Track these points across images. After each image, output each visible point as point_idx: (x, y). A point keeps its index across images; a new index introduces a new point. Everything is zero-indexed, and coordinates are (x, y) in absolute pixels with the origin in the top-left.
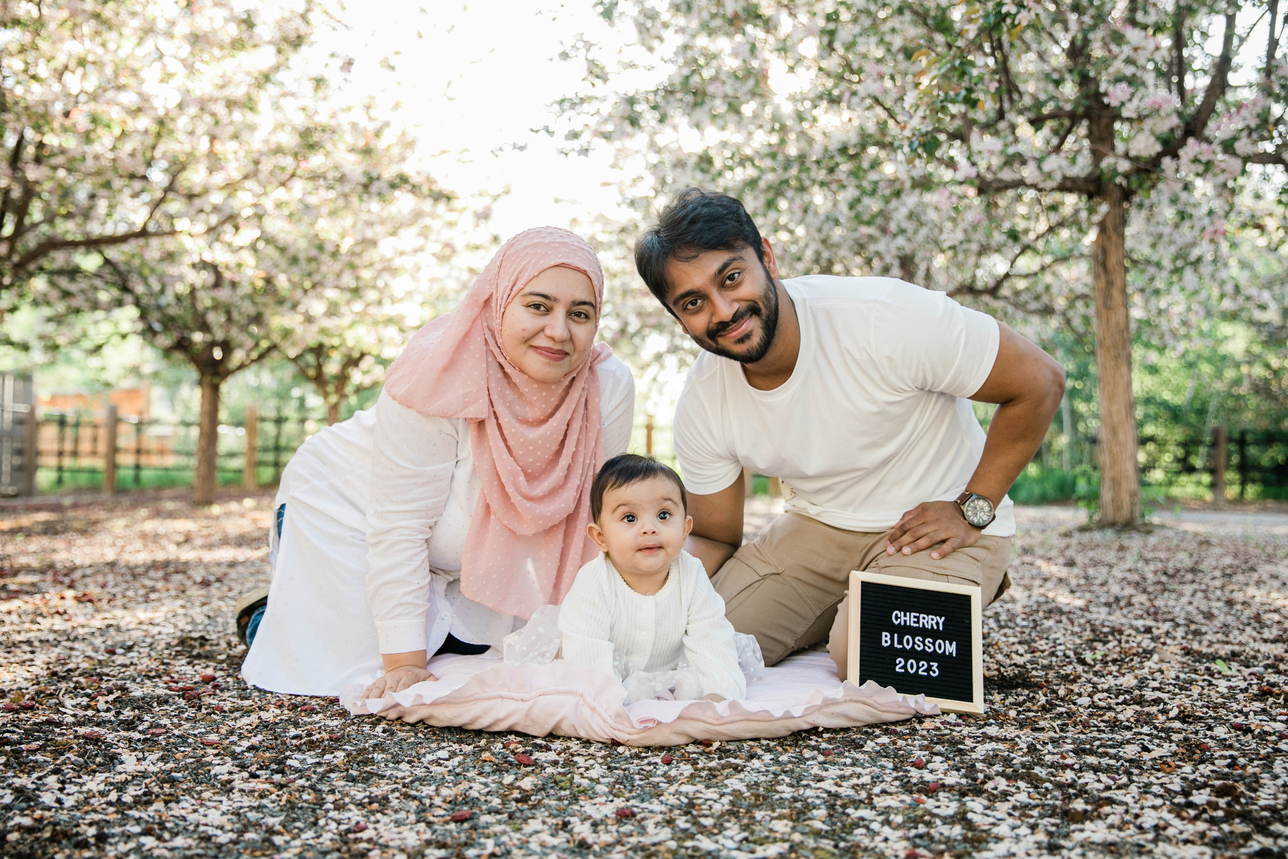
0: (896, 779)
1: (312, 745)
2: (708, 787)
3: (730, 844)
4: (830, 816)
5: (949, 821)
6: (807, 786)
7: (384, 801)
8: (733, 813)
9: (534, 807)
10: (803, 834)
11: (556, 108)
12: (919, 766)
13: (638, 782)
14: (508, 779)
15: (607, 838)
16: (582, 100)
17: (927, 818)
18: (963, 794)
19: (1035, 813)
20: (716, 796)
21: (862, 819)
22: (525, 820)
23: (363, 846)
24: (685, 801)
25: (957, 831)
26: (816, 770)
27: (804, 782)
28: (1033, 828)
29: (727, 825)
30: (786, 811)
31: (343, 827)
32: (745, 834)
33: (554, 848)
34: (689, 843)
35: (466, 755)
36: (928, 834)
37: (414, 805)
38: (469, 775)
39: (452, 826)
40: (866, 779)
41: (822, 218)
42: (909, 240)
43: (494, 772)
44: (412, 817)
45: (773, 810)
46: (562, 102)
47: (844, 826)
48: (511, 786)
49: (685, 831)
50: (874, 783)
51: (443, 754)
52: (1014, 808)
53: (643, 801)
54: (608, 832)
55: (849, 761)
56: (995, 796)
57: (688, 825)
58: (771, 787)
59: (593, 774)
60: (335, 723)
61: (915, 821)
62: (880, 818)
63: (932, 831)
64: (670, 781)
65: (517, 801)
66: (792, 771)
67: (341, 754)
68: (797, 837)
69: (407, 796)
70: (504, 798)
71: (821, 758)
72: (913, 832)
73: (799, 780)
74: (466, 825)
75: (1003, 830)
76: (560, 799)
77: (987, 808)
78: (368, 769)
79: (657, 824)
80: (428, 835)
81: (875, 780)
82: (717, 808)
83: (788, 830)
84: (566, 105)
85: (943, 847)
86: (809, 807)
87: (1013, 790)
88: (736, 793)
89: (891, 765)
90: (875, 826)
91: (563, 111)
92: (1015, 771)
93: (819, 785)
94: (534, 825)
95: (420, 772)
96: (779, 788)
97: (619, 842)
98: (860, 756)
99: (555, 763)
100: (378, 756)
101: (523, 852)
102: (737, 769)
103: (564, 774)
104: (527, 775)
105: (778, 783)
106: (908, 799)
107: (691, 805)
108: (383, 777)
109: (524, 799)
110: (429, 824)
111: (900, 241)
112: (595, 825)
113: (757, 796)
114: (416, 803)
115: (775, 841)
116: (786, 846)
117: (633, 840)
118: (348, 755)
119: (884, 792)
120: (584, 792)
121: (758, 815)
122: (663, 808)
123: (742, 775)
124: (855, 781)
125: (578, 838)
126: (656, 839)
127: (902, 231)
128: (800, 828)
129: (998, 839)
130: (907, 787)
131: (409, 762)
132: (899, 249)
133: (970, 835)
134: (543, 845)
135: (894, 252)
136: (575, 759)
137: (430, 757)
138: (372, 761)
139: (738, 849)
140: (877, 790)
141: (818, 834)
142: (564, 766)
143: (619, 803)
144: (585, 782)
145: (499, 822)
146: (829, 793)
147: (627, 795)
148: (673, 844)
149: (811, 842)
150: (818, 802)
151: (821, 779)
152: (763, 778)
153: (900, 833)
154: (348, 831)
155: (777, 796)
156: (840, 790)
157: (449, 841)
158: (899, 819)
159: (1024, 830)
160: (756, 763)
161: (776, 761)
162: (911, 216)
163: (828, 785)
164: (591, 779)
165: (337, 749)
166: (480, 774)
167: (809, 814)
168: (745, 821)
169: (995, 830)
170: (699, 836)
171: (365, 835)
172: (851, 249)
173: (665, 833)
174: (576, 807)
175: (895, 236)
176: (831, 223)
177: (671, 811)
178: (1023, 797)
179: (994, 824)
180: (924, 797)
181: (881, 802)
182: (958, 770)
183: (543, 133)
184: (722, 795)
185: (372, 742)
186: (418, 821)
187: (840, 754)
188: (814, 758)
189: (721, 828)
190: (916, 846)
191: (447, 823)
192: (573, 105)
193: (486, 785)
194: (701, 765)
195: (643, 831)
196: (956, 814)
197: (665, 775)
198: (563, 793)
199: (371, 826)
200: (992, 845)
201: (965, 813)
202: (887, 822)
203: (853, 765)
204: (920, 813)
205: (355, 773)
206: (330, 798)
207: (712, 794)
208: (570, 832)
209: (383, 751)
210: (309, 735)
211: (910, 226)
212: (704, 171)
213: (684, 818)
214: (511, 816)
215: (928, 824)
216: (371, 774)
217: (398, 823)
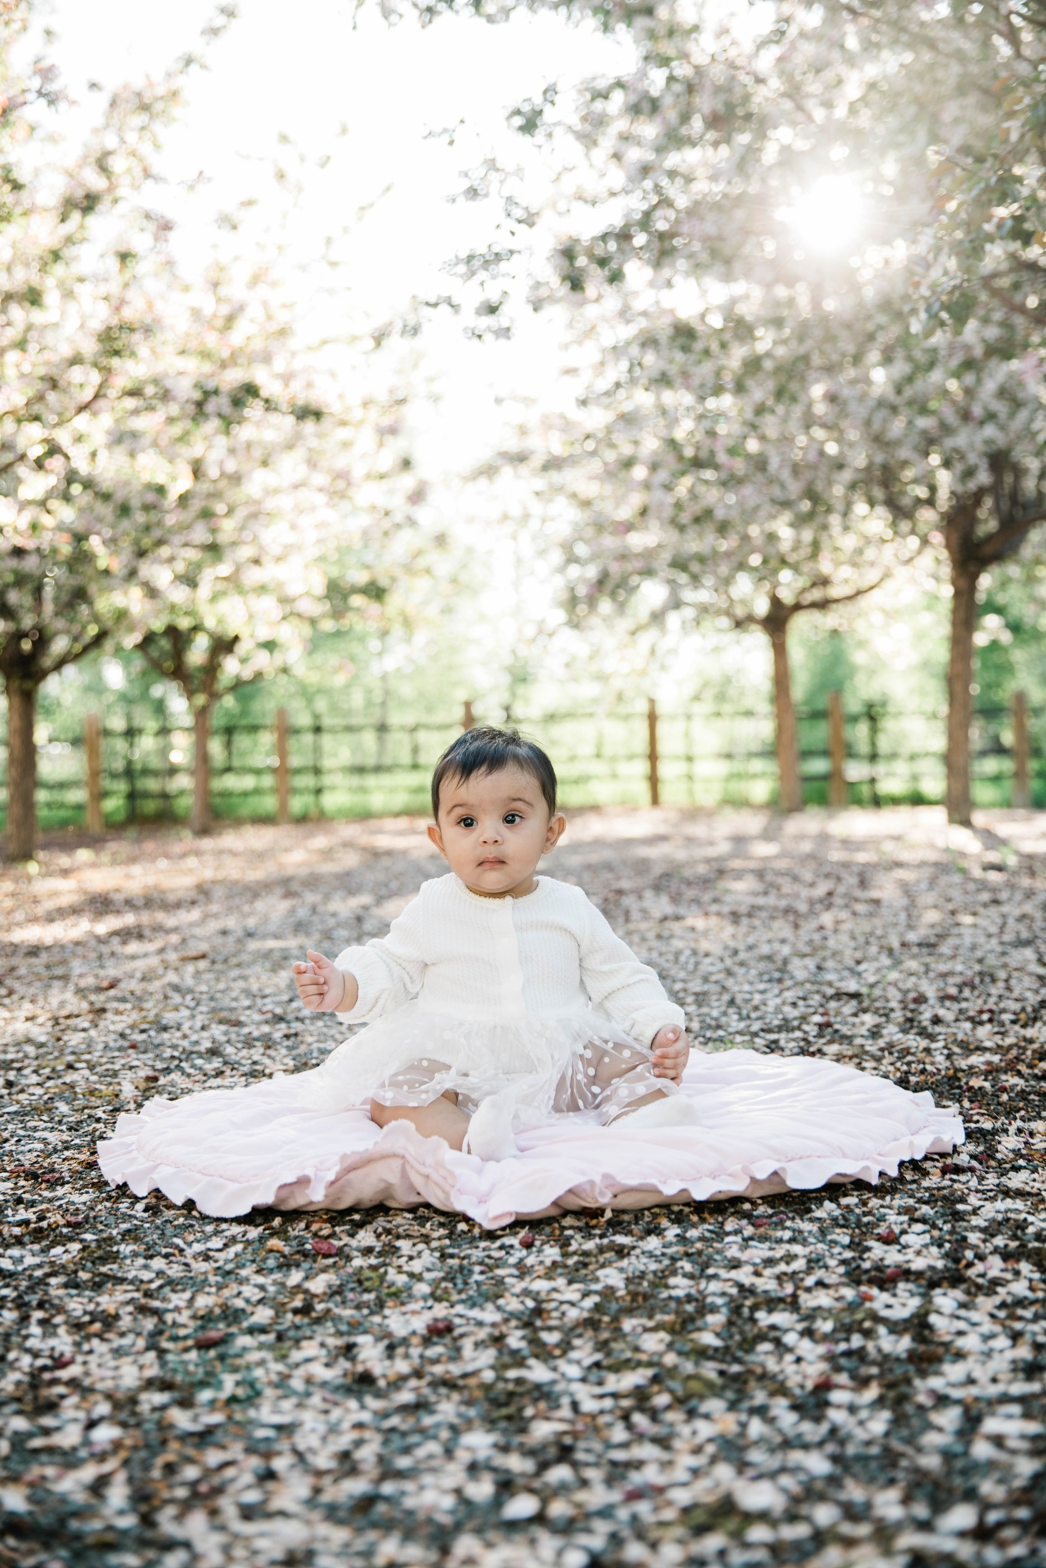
0: (843, 1262)
1: (38, 1235)
2: (570, 1282)
3: (574, 1371)
4: (730, 1323)
5: (896, 1328)
6: (715, 1276)
7: (109, 1321)
8: (591, 1323)
9: (318, 1321)
10: (680, 1353)
11: (462, 269)
12: (889, 1240)
13: (477, 1277)
14: (295, 1277)
15: (402, 1366)
16: (498, 257)
17: (867, 1324)
18: (933, 1284)
19: (1028, 1313)
20: (575, 1296)
21: (773, 1327)
22: (297, 1342)
23: (61, 1390)
24: (530, 1304)
25: (904, 1344)
26: (733, 1252)
27: (711, 1271)
28: (1016, 1337)
29: (577, 1342)
30: (668, 1318)
31: (40, 1362)
32: (598, 1356)
33: (324, 1384)
34: (512, 1374)
35: (248, 1243)
36: (862, 1349)
37: (149, 1324)
38: (244, 1273)
39: (193, 1355)
40: (799, 1265)
41: (871, 403)
42: (1003, 428)
43: (280, 1267)
44: (141, 1343)
45: (651, 1317)
46: (470, 258)
47: (744, 1340)
48: (298, 1288)
49: (515, 1353)
50: (809, 1270)
51: (216, 1243)
52: (1003, 1305)
53: (473, 1305)
54: (407, 1356)
55: (787, 1234)
56: (979, 1287)
57: (523, 1344)
58: (661, 1279)
59: (416, 1266)
60: (85, 1198)
61: (846, 1330)
62: (800, 1327)
63: (870, 1346)
64: (523, 1271)
65: (296, 1311)
66: (700, 1253)
67: (75, 1247)
68: (670, 1359)
69: (143, 1310)
70: (280, 1309)
71: (749, 1231)
72: (843, 1346)
73: (706, 1266)
74: (212, 1353)
75: (970, 1342)
76: (358, 1307)
77: (963, 1306)
78: (104, 1269)
79: (477, 1345)
80: (152, 1372)
81: (813, 1262)
82: (573, 1314)
83: (662, 1347)
84: (477, 263)
85: (874, 1370)
86: (704, 1308)
87: (1009, 1276)
88: (609, 1292)
89: (846, 1240)
90: (790, 1339)
91: (473, 273)
92: (1023, 1246)
93: (734, 1274)
94: (310, 1349)
95: (175, 1271)
96: (672, 1281)
97: (418, 1374)
98: (806, 1226)
99: (368, 1251)
100: (125, 1249)
101: (280, 1392)
102: (621, 1252)
103: (373, 1268)
104: (324, 1270)
105: (674, 1273)
106: (849, 1293)
107: (538, 1312)
108: (122, 1281)
109: (306, 1310)
110: (162, 1353)
111: (990, 431)
112: (391, 1349)
113: (634, 1295)
114: (155, 1320)
115: (639, 1364)
116: (650, 1372)
117: (438, 1370)
118: (84, 1249)
119: (820, 1284)
120: (395, 1295)
121: (628, 1324)
122: (497, 1317)
123: (625, 1263)
124: (782, 1267)
125: (360, 1368)
126: (470, 1368)
127: (991, 416)
128: (678, 1346)
129: (960, 1356)
130: (854, 1277)
131: (167, 1256)
132: (988, 442)
133: (922, 1348)
134: (309, 1381)
135: (980, 447)
136: (399, 1243)
137: (198, 1247)
138: (114, 1257)
139: (583, 1380)
140: (810, 1281)
141: (702, 1353)
142: (380, 1254)
143: (440, 1310)
144: (401, 1280)
145: (261, 1347)
146: (741, 1287)
147: (455, 1297)
148: (488, 1376)
149: (689, 1367)
150: (720, 1301)
151: (735, 1264)
152: (653, 1266)
153: (822, 1349)
154: (44, 1368)
155: (664, 1294)
156: (758, 1281)
157: (179, 1378)
158: (826, 1326)
159: (1002, 1342)
160: (653, 1243)
161: (682, 1239)
162: (1003, 393)
163: (744, 1276)
164: (411, 1275)
165: (71, 1239)
166: (259, 1272)
167: (699, 1323)
168: (605, 1335)
169: (961, 1343)
170: (532, 1362)
171: (64, 1374)
172: (916, 448)
173: (488, 1356)
174: (377, 1319)
175: (982, 423)
176: (883, 413)
177: (506, 1321)
178: (1020, 1288)
179: (960, 1333)
180: (875, 1291)
181: (807, 1301)
182: (940, 1246)
183: (444, 308)
184: (585, 1295)
185: (124, 1226)
186: (148, 1349)
187: (780, 1225)
188: (736, 1232)
189: (566, 1346)
190: (838, 1369)
191: (186, 1350)
192: (486, 264)
193: (262, 1288)
194: (574, 1246)
195: (456, 1354)
196: (913, 1316)
197: (520, 1265)
198: (366, 1297)
199: (80, 1359)
200: (947, 1368)
201: (927, 1314)
202: (808, 1333)
203: (792, 1240)
204: (859, 1316)
205: (84, 1276)
206: (38, 1315)
207: (572, 1293)
208: (353, 1359)
209: (136, 1240)
210: (41, 1218)
211: (1001, 408)
212: (685, 349)
213: (519, 1333)
214: (280, 1337)
215: (868, 1334)
216: (107, 1277)
217: (118, 1353)
